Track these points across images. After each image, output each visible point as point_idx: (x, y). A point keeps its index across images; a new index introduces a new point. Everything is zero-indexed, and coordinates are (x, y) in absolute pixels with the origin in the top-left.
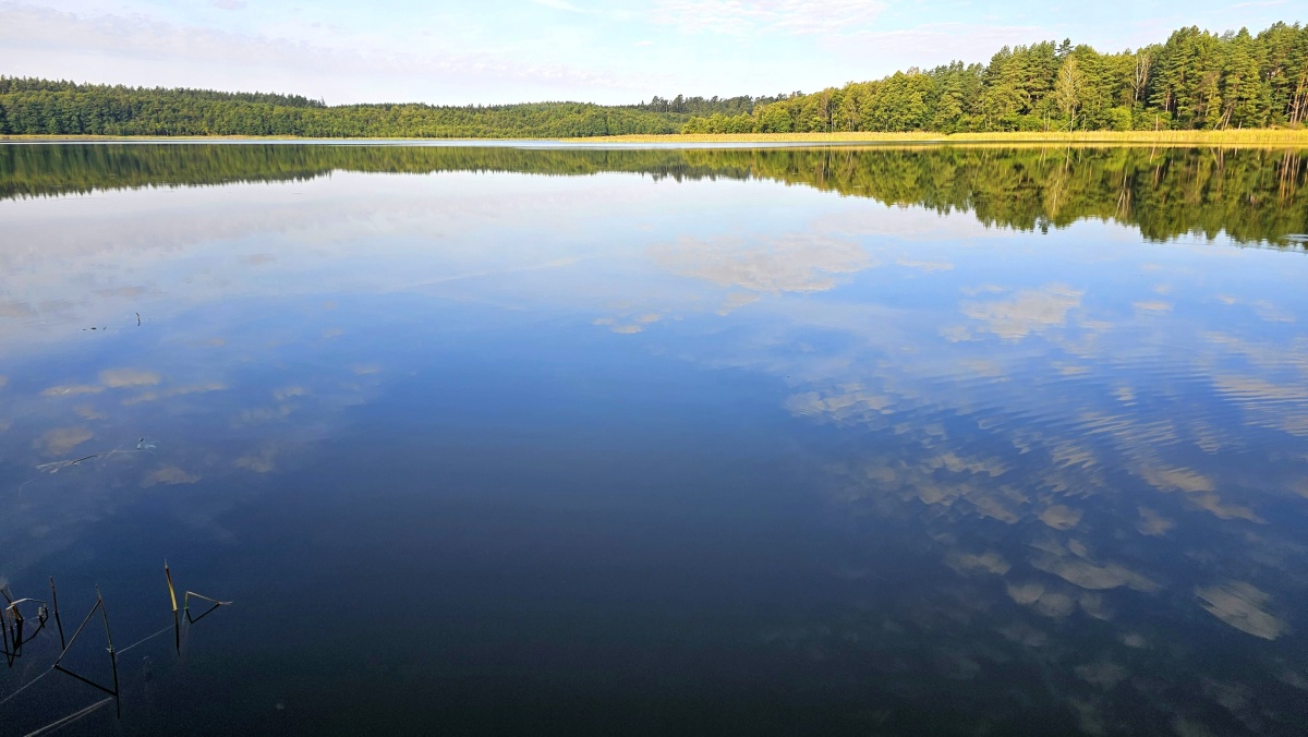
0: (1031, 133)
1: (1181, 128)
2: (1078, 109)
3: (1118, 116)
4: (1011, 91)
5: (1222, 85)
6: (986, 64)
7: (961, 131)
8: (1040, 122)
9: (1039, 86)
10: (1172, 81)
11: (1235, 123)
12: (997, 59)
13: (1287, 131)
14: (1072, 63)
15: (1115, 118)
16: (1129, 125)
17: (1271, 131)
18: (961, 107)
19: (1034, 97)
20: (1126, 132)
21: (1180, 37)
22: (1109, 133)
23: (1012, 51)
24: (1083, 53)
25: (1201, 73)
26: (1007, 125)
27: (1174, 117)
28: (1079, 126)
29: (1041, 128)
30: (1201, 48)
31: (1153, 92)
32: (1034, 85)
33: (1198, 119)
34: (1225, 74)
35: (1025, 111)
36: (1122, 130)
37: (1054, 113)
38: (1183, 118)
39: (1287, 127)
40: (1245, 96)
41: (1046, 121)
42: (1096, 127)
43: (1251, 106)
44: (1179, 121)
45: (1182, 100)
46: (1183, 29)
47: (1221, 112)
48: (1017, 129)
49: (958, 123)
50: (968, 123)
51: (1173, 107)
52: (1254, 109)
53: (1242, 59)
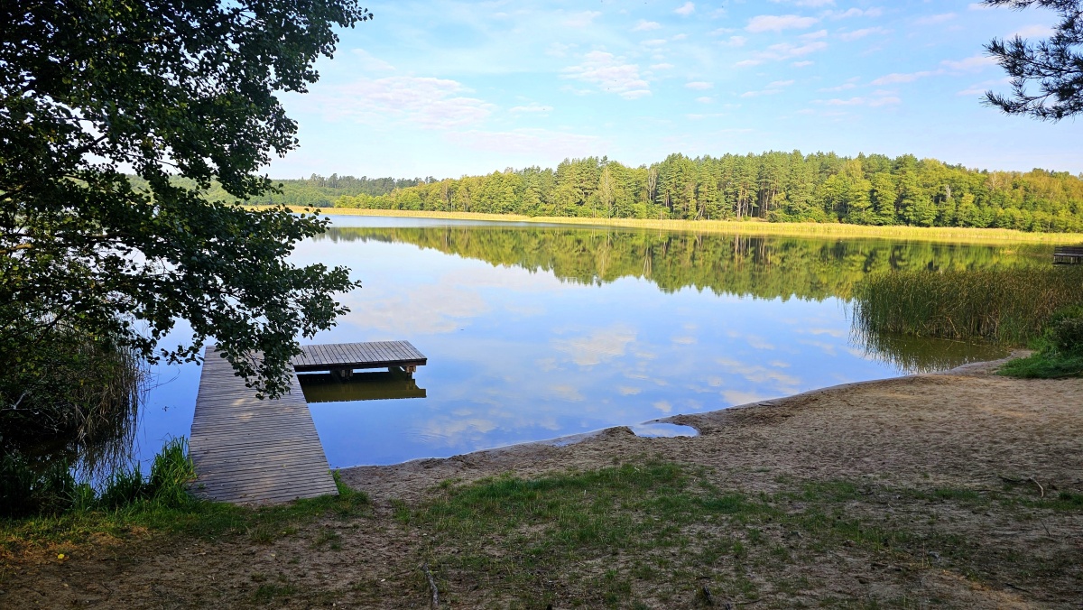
0: (585, 218)
1: (675, 218)
2: (613, 203)
3: (638, 208)
4: (570, 189)
5: (697, 192)
6: (555, 169)
7: (540, 215)
8: (591, 211)
9: (589, 187)
10: (668, 188)
11: (707, 215)
12: (561, 167)
13: (736, 222)
14: (607, 173)
15: (636, 210)
16: (645, 215)
17: (725, 222)
18: (540, 198)
19: (586, 194)
20: (644, 220)
21: (672, 159)
22: (633, 220)
23: (571, 161)
24: (614, 166)
25: (684, 183)
26: (569, 213)
27: (672, 210)
28: (614, 215)
29: (591, 216)
30: (683, 168)
31: (658, 194)
32: (586, 186)
33: (684, 213)
34: (699, 185)
35: (581, 203)
36: (640, 218)
37: (598, 205)
38: (676, 212)
39: (734, 220)
40: (710, 199)
41: (594, 211)
42: (625, 216)
43: (714, 205)
44: (674, 214)
45: (675, 200)
46: (673, 155)
47: (698, 209)
48: (576, 215)
49: (538, 209)
50: (544, 210)
51: (670, 204)
52: (716, 208)
53: (707, 176)
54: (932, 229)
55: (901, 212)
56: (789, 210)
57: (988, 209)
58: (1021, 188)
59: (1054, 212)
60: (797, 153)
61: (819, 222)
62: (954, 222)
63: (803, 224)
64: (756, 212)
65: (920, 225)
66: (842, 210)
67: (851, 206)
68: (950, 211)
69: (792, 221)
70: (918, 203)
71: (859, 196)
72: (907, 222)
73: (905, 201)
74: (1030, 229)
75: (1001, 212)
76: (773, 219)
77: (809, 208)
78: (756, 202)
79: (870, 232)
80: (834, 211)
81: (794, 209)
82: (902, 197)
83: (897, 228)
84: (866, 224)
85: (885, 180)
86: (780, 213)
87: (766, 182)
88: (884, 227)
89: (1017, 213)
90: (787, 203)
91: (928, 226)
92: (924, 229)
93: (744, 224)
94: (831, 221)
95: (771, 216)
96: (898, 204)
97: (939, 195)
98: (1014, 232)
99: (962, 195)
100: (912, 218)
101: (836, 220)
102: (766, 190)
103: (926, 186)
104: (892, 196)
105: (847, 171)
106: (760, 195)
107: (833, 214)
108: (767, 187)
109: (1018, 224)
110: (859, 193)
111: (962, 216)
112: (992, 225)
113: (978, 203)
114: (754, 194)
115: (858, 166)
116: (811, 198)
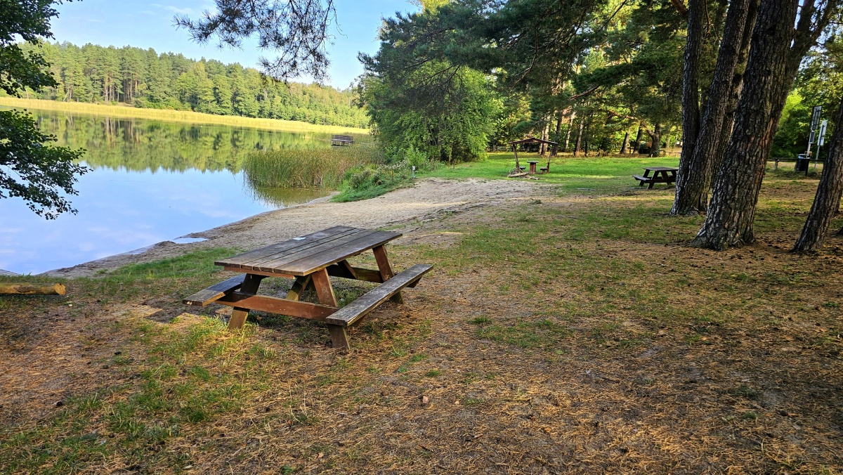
1: (43, 98)
5: (63, 76)
11: (75, 98)
13: (105, 106)
17: (95, 105)
20: (7, 98)
33: (53, 94)
34: (64, 69)
36: (4, 96)
39: (103, 104)
40: (77, 83)
43: (81, 89)
44: (41, 94)
47: (65, 91)
52: (84, 92)
53: (72, 62)
54: (257, 119)
55: (236, 106)
56: (151, 98)
57: (290, 107)
58: (308, 94)
59: (326, 112)
60: (151, 50)
61: (176, 109)
62: (270, 115)
63: (164, 111)
64: (122, 98)
65: (249, 116)
66: (194, 102)
67: (200, 99)
68: (268, 108)
69: (155, 108)
70: (247, 100)
71: (206, 92)
72: (241, 113)
73: (238, 98)
74: (314, 122)
75: (297, 110)
76: (138, 105)
77: (167, 98)
78: (121, 89)
79: (216, 119)
80: (188, 101)
81: (155, 98)
82: (236, 95)
83: (234, 117)
84: (212, 113)
85: (223, 80)
86: (144, 100)
87: (129, 73)
88: (225, 116)
89: (307, 112)
90: (149, 92)
91: (255, 117)
92: (252, 119)
93: (112, 107)
94: (185, 109)
95: (136, 102)
96: (233, 100)
97: (259, 96)
98: (307, 124)
99: (274, 97)
100: (244, 110)
101: (190, 109)
102: (129, 80)
103: (251, 88)
104: (229, 94)
105: (194, 71)
106: (124, 83)
107: (187, 104)
108: (130, 78)
109: (307, 118)
110: (206, 89)
111: (275, 111)
112: (293, 119)
113: (284, 102)
114: (119, 82)
115: (203, 68)
116: (168, 90)
